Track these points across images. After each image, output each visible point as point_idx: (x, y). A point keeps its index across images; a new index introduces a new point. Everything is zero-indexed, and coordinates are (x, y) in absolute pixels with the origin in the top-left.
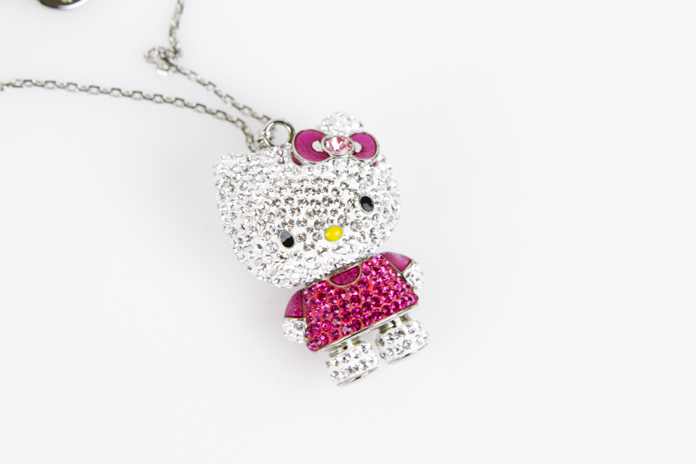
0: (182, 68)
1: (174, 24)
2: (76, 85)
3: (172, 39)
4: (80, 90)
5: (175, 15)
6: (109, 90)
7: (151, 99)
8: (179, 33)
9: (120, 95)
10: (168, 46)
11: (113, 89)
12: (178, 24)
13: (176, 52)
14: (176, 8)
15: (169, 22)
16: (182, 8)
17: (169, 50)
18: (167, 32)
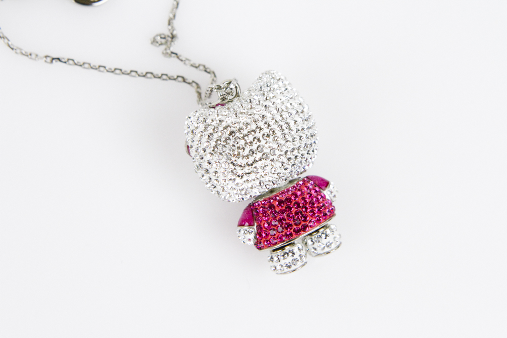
0: (180, 56)
1: (171, 16)
2: (105, 67)
3: (170, 27)
4: (107, 71)
5: (173, 10)
6: (129, 72)
7: (159, 78)
8: (175, 23)
9: (137, 76)
10: (167, 33)
11: (131, 71)
12: (174, 16)
13: (173, 37)
14: (174, 4)
15: (168, 15)
16: (178, 4)
17: (168, 36)
18: (167, 23)
